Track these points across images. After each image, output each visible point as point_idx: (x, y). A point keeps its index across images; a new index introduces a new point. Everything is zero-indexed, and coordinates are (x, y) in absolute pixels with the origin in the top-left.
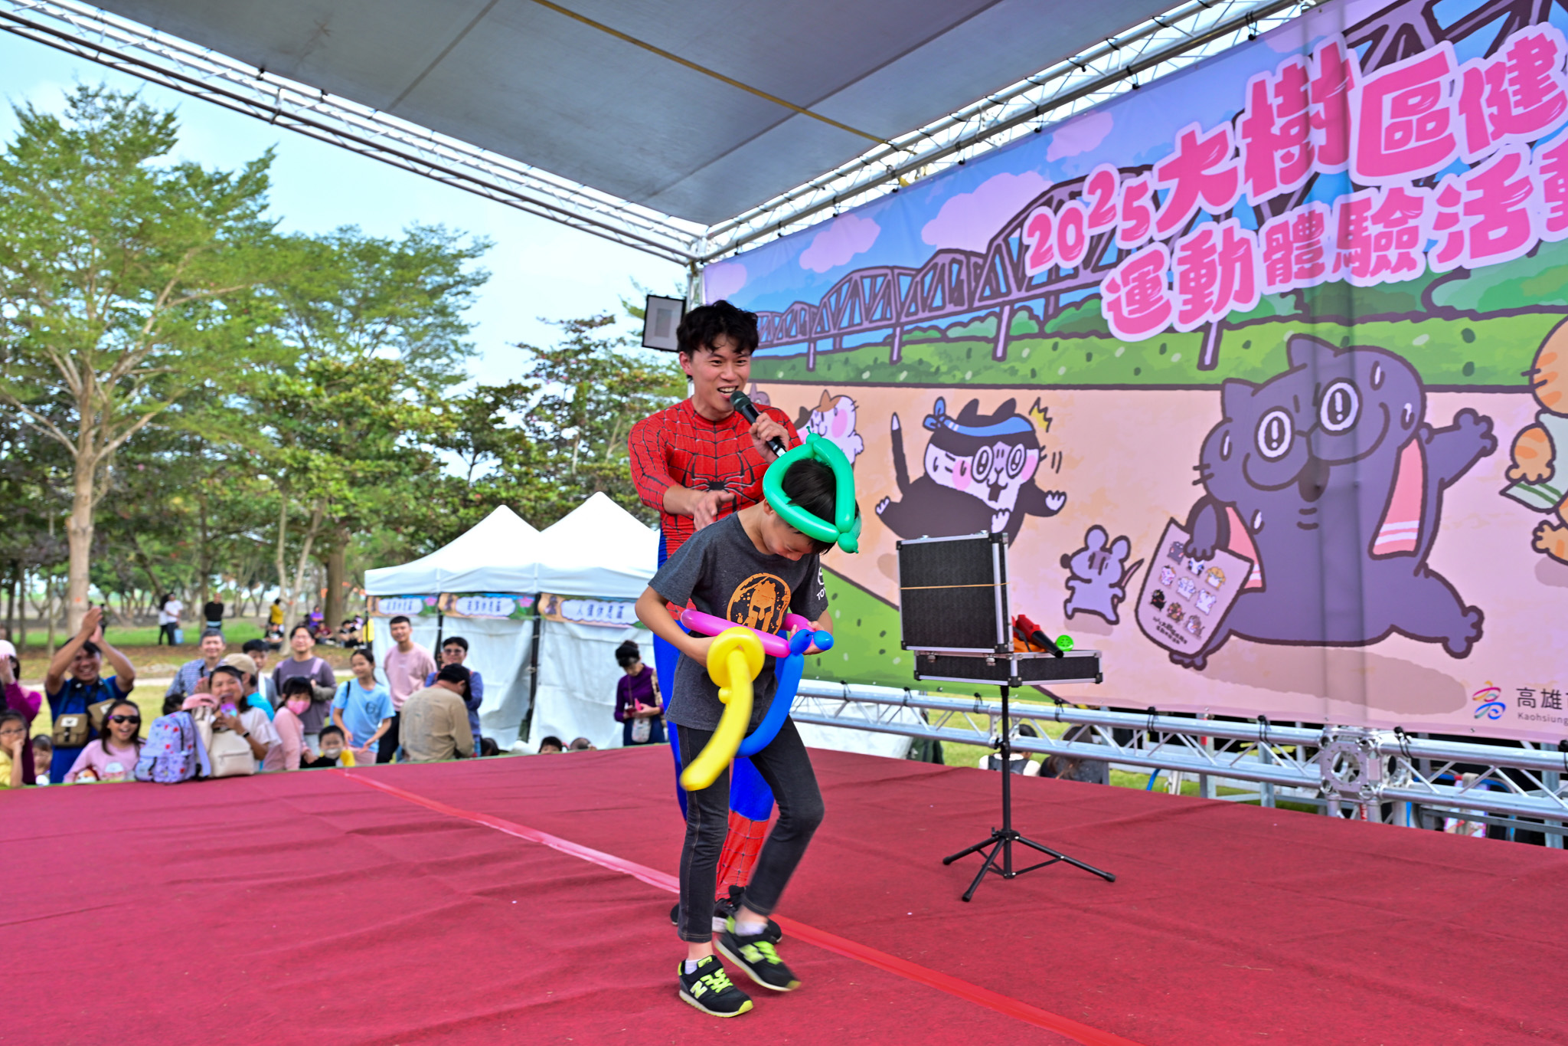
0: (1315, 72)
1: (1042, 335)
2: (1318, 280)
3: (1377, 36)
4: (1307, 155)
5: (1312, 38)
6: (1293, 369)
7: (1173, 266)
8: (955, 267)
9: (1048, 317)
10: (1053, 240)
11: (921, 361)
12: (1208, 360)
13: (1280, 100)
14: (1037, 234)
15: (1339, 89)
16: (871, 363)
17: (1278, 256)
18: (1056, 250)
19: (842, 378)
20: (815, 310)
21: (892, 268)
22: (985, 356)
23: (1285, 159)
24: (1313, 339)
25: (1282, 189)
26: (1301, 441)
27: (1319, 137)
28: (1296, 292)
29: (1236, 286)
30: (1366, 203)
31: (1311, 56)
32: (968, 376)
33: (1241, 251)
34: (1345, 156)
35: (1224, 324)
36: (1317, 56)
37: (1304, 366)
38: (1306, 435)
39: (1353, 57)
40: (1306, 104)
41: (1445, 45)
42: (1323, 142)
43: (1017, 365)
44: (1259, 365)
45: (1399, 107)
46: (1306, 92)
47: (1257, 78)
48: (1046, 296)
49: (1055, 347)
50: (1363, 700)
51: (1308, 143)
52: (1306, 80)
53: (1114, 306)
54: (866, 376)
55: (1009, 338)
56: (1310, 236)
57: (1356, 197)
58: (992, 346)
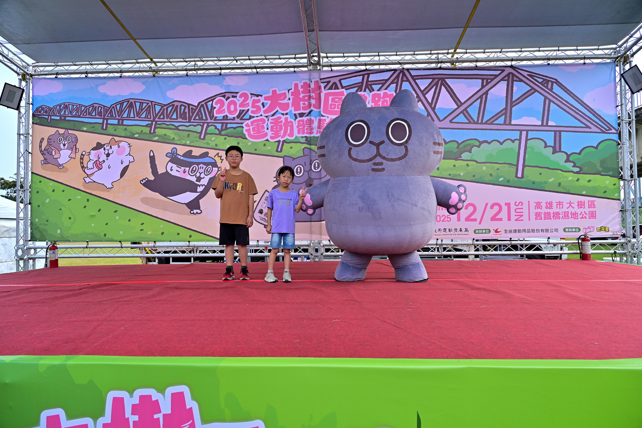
0: (312, 86)
1: (220, 134)
2: (312, 135)
3: (329, 82)
4: (310, 105)
5: (312, 77)
6: (304, 156)
7: (268, 123)
8: (183, 108)
9: (222, 130)
10: (225, 107)
11: (165, 135)
12: (279, 150)
13: (302, 90)
14: (219, 105)
15: (319, 92)
16: (140, 132)
17: (301, 127)
18: (226, 110)
19: (123, 135)
20: (108, 109)
21: (152, 102)
22: (196, 137)
23: (303, 104)
24: (310, 149)
25: (302, 111)
26: (306, 173)
27: (313, 102)
28: (305, 137)
29: (288, 132)
30: (325, 120)
31: (311, 82)
32: (188, 143)
33: (290, 124)
34: (320, 108)
35: (284, 141)
36: (313, 82)
37: (307, 155)
38: (308, 172)
39: (323, 85)
40: (310, 93)
41: (344, 90)
42: (314, 103)
43: (210, 142)
44: (295, 153)
45: (333, 100)
46: (310, 89)
47: (296, 82)
48: (222, 123)
49: (225, 139)
50: (321, 235)
51: (310, 102)
52: (310, 87)
53: (248, 131)
54: (136, 136)
55: (206, 133)
56: (310, 124)
57: (322, 118)
58: (199, 134)
